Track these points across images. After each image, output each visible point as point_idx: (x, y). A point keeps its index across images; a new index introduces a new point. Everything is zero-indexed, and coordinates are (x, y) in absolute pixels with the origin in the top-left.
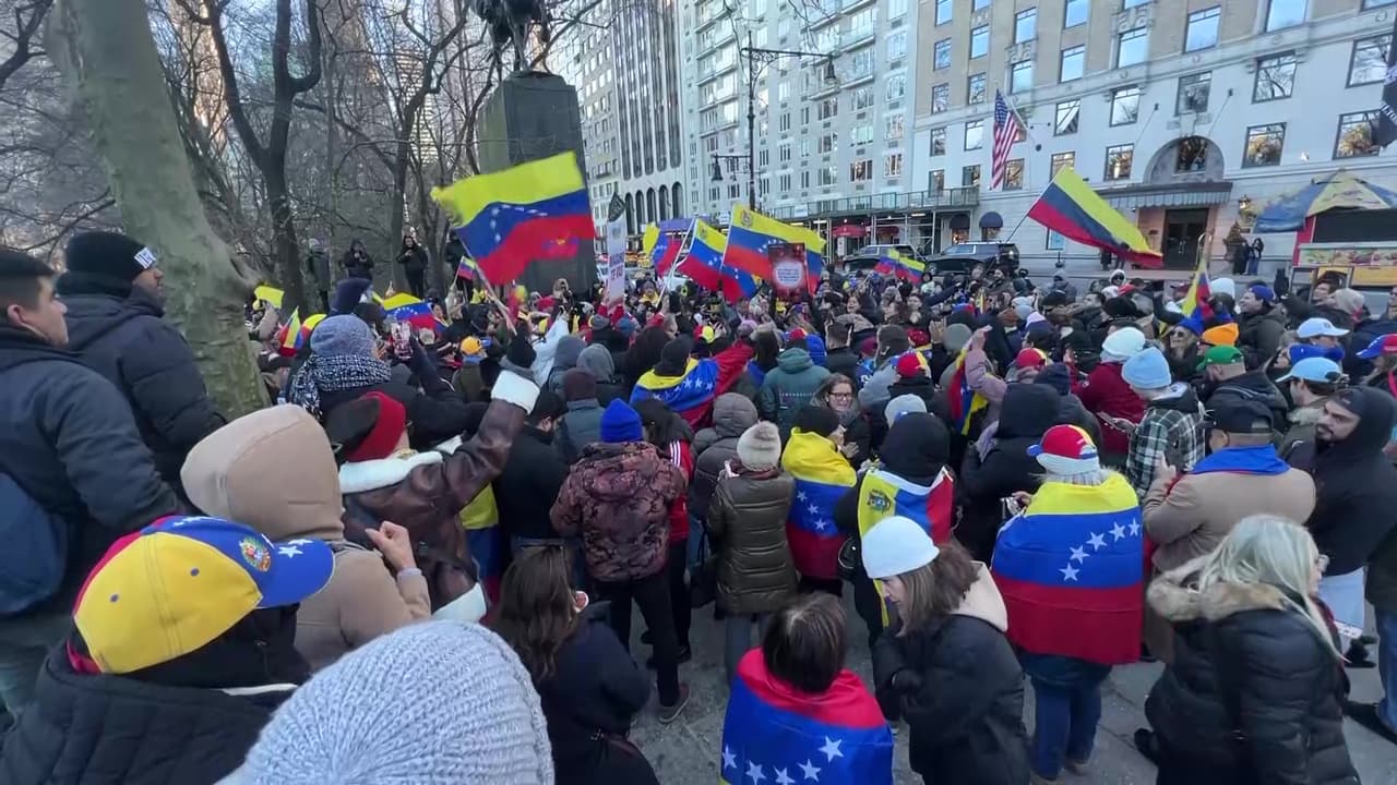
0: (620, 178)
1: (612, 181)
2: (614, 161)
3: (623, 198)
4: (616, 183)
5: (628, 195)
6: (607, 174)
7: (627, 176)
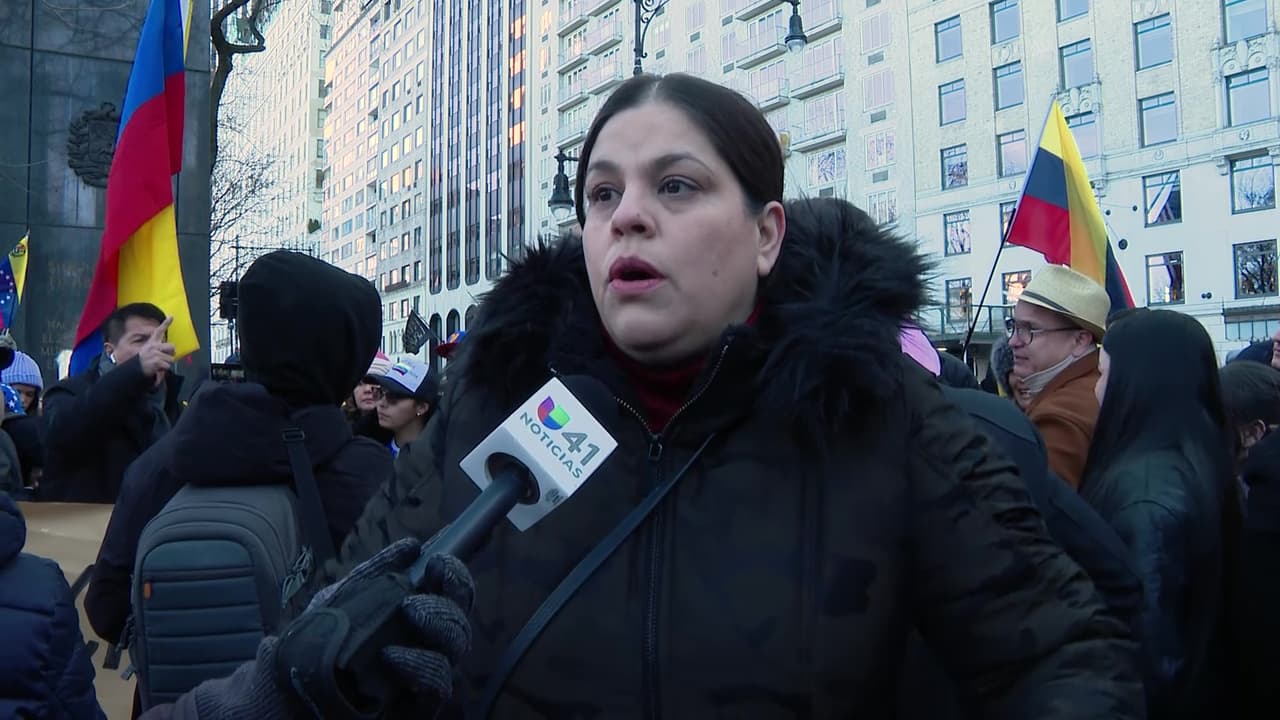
0: (423, 292)
1: (409, 294)
2: (416, 264)
3: (427, 321)
4: (417, 299)
5: (436, 318)
6: (403, 285)
7: (435, 289)
